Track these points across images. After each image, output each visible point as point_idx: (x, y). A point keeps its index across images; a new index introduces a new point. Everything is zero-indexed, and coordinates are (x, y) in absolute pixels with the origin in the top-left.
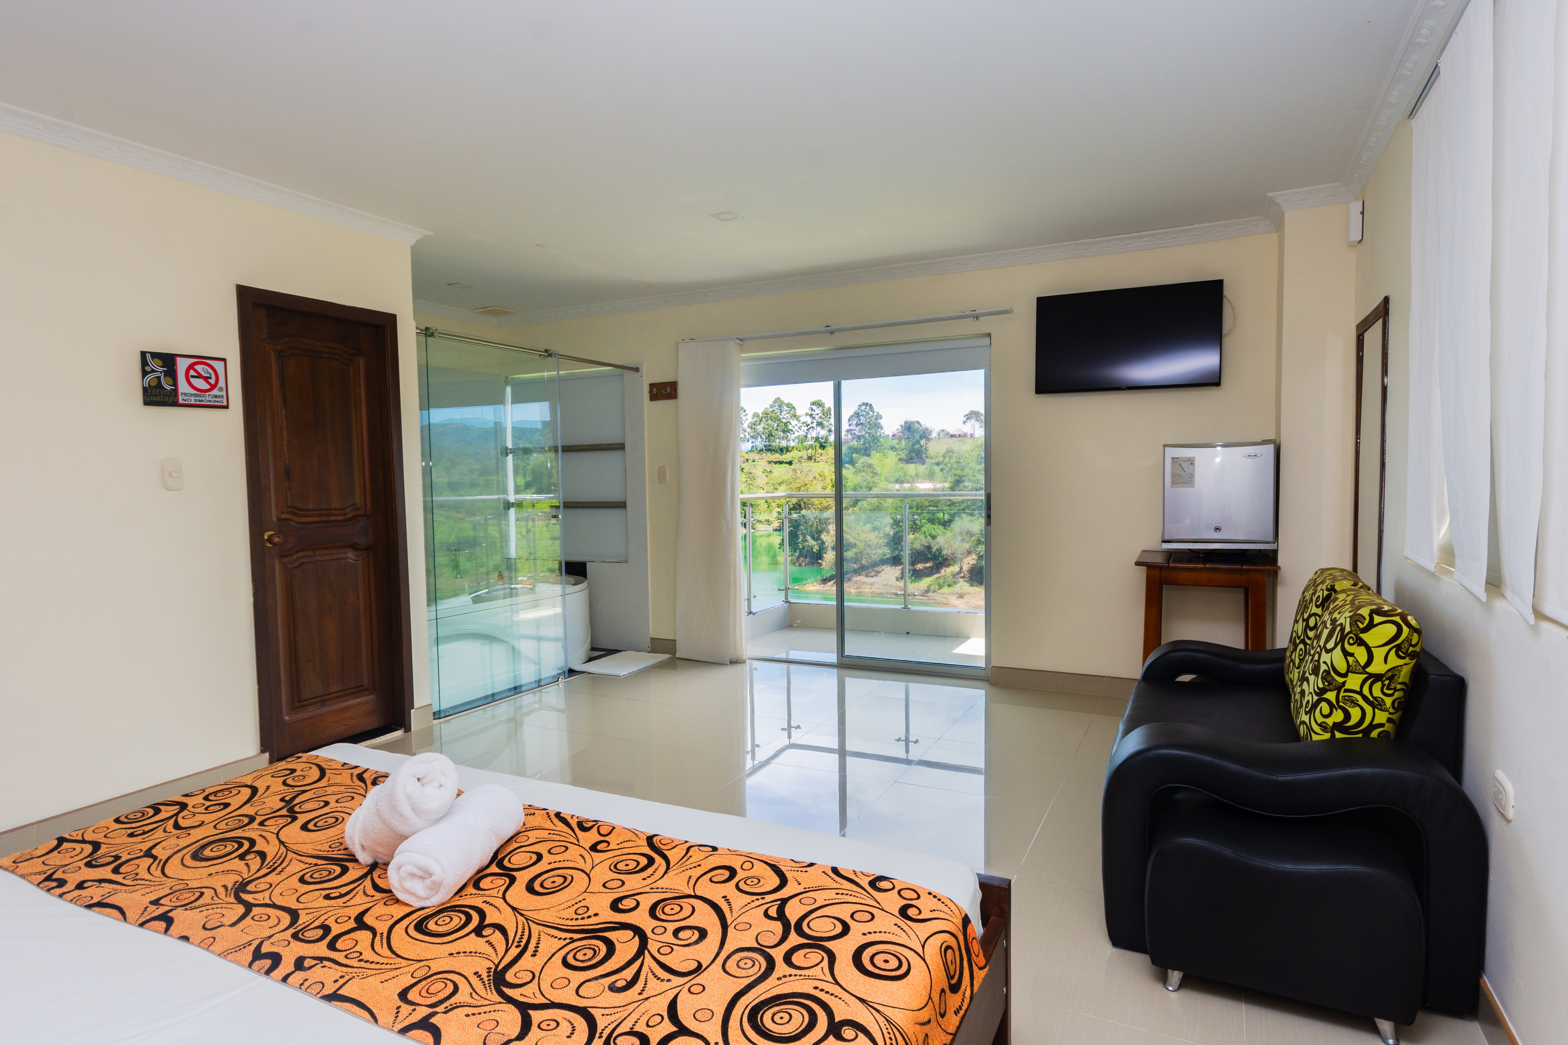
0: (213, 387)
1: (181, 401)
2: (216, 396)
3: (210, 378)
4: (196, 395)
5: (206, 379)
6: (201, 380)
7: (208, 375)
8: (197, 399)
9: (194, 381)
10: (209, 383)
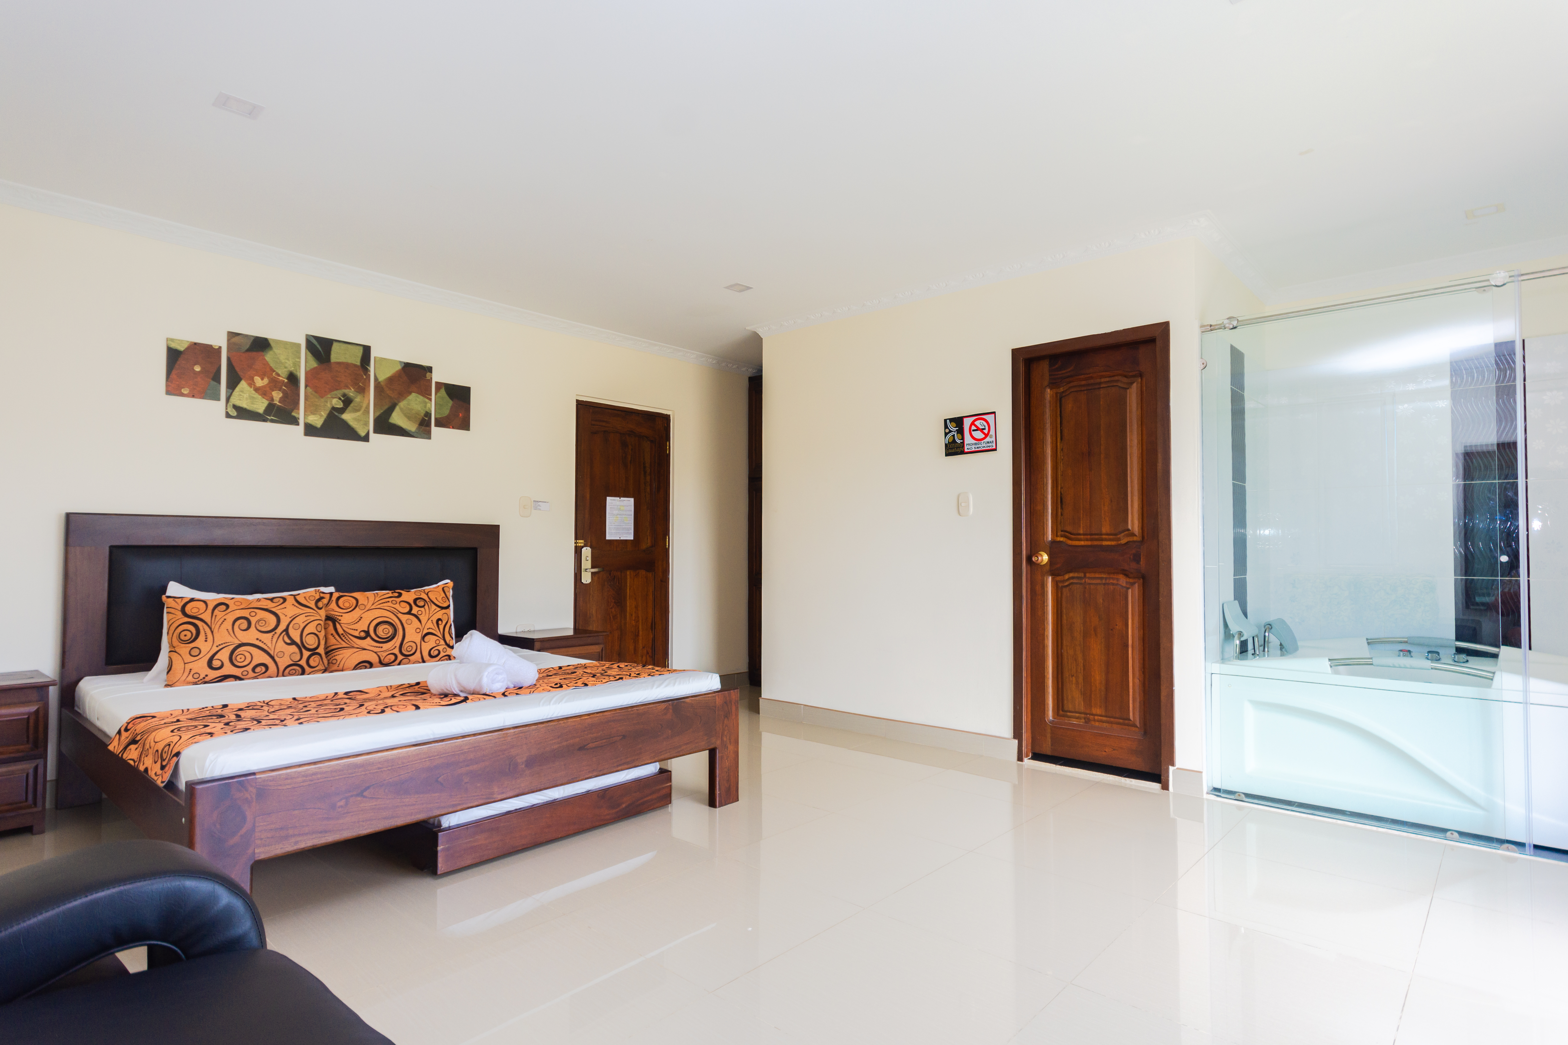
0: (986, 435)
1: (966, 450)
2: (988, 443)
3: (985, 429)
4: (976, 444)
5: (982, 430)
6: (979, 432)
7: (983, 427)
8: (976, 446)
9: (975, 434)
10: (984, 433)
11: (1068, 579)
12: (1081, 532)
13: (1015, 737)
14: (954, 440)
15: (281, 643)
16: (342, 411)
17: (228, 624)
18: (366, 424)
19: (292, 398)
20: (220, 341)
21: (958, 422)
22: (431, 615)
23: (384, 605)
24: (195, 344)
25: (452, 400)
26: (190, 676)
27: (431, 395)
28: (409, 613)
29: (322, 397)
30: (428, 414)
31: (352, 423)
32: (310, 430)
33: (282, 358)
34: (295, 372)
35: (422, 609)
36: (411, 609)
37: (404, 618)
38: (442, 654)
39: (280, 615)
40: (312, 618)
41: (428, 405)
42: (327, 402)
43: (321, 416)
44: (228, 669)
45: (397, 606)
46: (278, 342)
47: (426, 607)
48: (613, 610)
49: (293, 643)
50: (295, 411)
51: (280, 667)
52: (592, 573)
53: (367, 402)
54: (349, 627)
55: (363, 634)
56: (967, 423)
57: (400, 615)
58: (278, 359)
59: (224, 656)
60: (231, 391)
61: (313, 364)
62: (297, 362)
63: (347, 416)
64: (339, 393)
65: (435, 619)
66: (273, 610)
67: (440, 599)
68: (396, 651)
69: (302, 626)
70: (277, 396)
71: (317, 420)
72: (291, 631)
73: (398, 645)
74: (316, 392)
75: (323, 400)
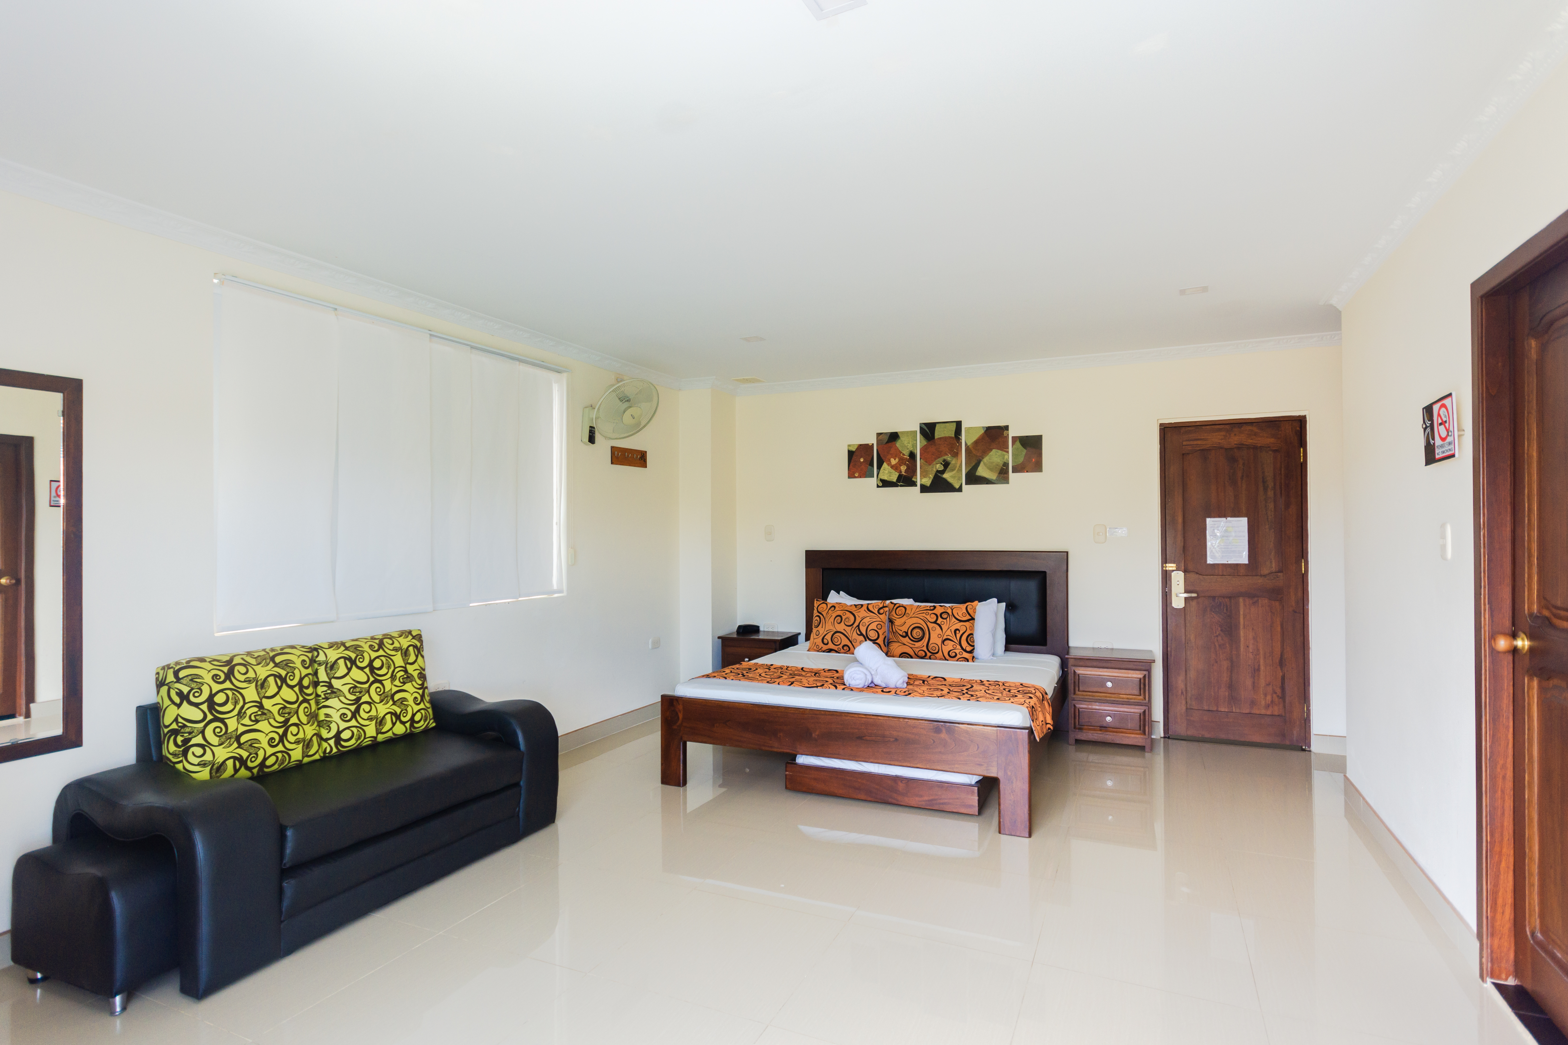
0: (1448, 432)
1: (1437, 457)
2: (1449, 443)
3: (1447, 421)
4: (1442, 446)
5: (1445, 424)
6: (1443, 427)
7: (1446, 419)
8: (1442, 450)
9: (1441, 430)
10: (1446, 429)
11: (1556, 688)
14: (1429, 441)
15: (855, 633)
16: (943, 472)
17: (832, 620)
18: (960, 478)
19: (912, 470)
20: (872, 440)
21: (1430, 411)
22: (950, 626)
23: (921, 615)
24: (861, 445)
25: (1026, 448)
26: (815, 647)
27: (1008, 448)
28: (935, 622)
29: (930, 465)
30: (1006, 465)
31: (950, 480)
32: (924, 489)
33: (906, 443)
34: (913, 451)
35: (945, 621)
36: (937, 620)
37: (931, 625)
38: (958, 656)
39: (856, 616)
40: (874, 620)
41: (1006, 457)
42: (933, 467)
43: (930, 478)
44: (831, 646)
45: (928, 617)
46: (903, 433)
47: (948, 619)
48: (1220, 638)
49: (861, 634)
50: (914, 477)
52: (1186, 598)
53: (960, 462)
54: (899, 628)
55: (904, 634)
56: (1436, 411)
57: (928, 624)
58: (903, 444)
59: (828, 637)
60: (878, 470)
61: (925, 442)
62: (914, 443)
63: (946, 476)
64: (941, 460)
65: (953, 629)
66: (853, 612)
67: (960, 614)
68: (925, 649)
69: (867, 624)
70: (903, 468)
71: (927, 482)
72: (861, 626)
73: (925, 644)
74: (926, 462)
75: (931, 466)
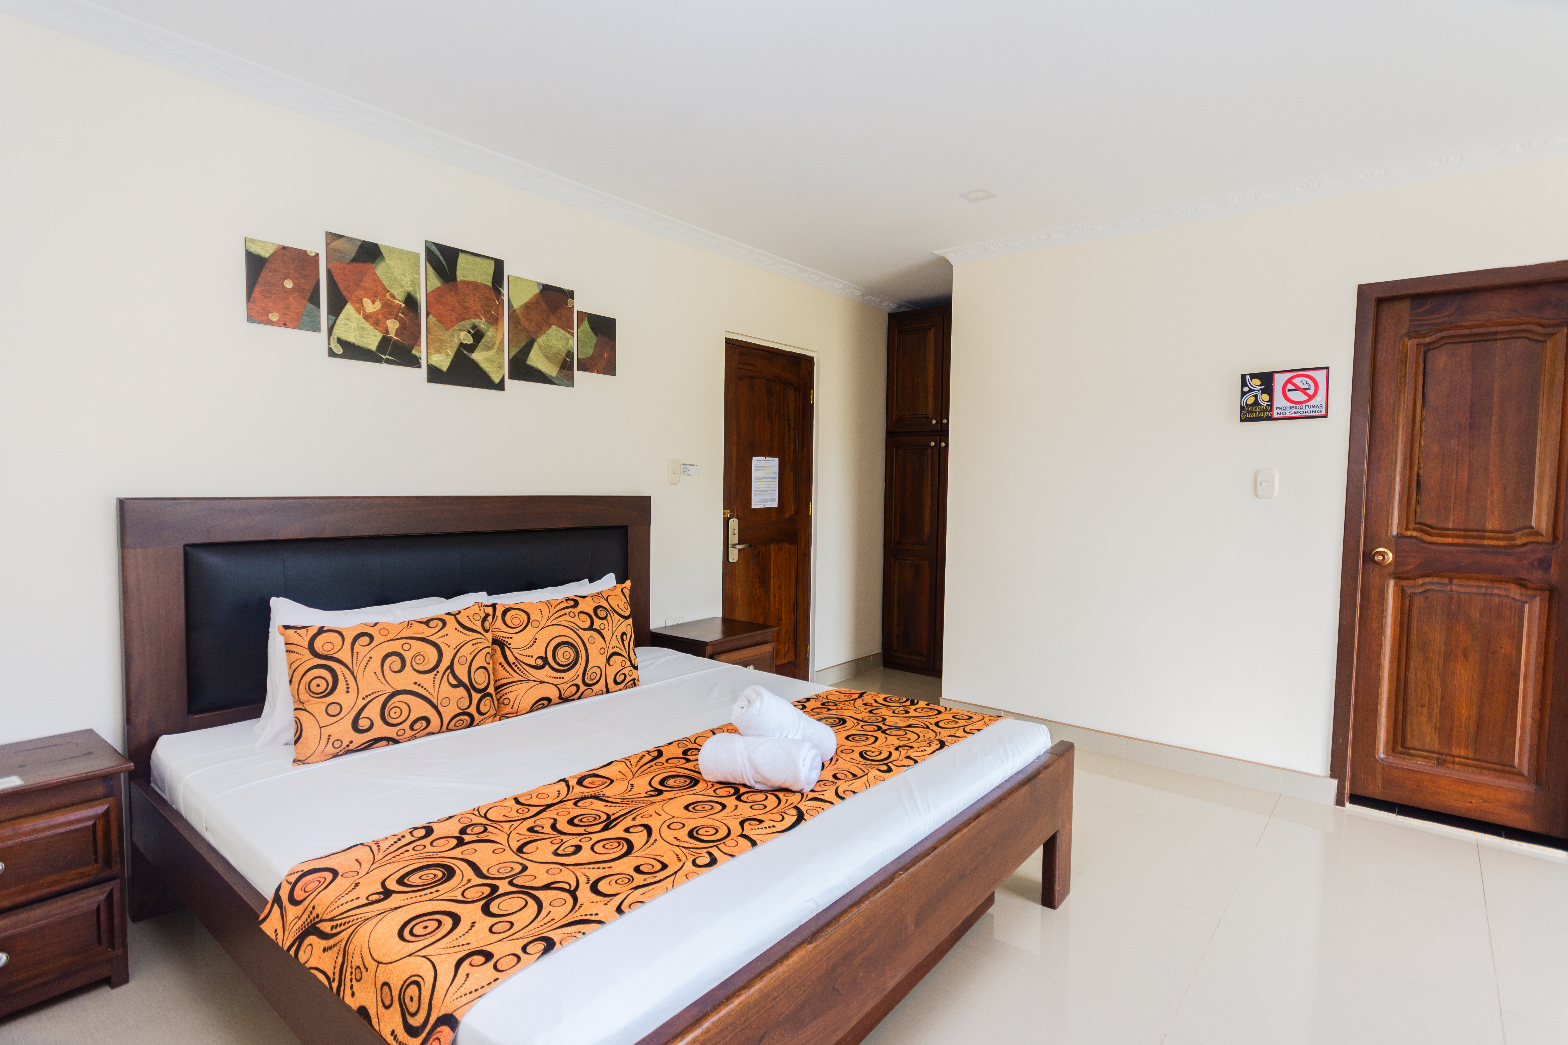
0: (1311, 398)
1: (1275, 415)
2: (1313, 407)
3: (1309, 389)
4: (1292, 408)
5: (1304, 391)
6: (1299, 392)
7: (1307, 387)
8: (1293, 411)
9: (1292, 395)
10: (1307, 394)
11: (1423, 585)
12: (1451, 526)
13: (1332, 776)
14: (1256, 403)
15: (445, 685)
16: (472, 348)
17: (375, 664)
18: (500, 366)
19: (411, 330)
20: (316, 246)
21: (1267, 379)
22: (615, 629)
23: (561, 619)
24: (284, 248)
25: (597, 336)
26: (330, 745)
27: (573, 329)
28: (591, 628)
29: (448, 330)
30: (570, 354)
31: (485, 366)
32: (435, 375)
33: (397, 273)
34: (413, 293)
35: (605, 622)
36: (592, 623)
37: (586, 635)
38: (628, 678)
39: (441, 645)
40: (480, 646)
41: (570, 341)
42: (453, 336)
43: (447, 355)
44: (381, 730)
45: (576, 620)
46: (392, 250)
47: (609, 618)
48: (758, 591)
49: (460, 684)
50: (416, 347)
51: (444, 719)
52: (739, 550)
53: (502, 336)
54: (521, 652)
55: (540, 662)
56: (1279, 381)
57: (581, 632)
58: (392, 273)
59: (373, 711)
60: (334, 318)
61: (436, 282)
62: (415, 278)
63: (478, 356)
64: (468, 324)
65: (618, 633)
66: (432, 638)
67: (622, 606)
68: (579, 681)
69: (470, 658)
70: (393, 326)
71: (443, 361)
72: (457, 668)
73: (581, 673)
74: (440, 322)
75: (449, 333)
